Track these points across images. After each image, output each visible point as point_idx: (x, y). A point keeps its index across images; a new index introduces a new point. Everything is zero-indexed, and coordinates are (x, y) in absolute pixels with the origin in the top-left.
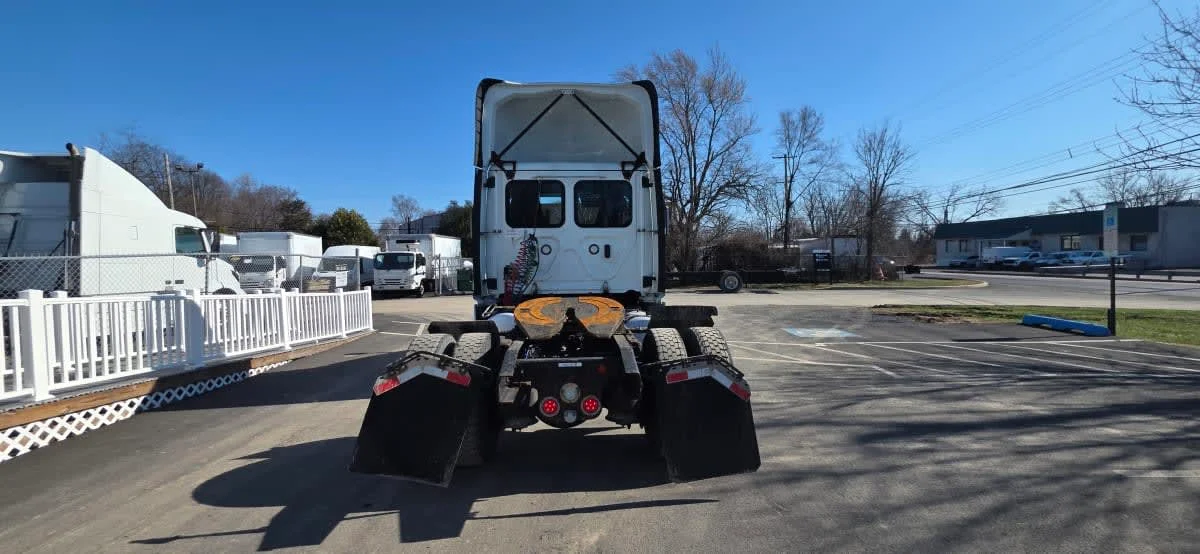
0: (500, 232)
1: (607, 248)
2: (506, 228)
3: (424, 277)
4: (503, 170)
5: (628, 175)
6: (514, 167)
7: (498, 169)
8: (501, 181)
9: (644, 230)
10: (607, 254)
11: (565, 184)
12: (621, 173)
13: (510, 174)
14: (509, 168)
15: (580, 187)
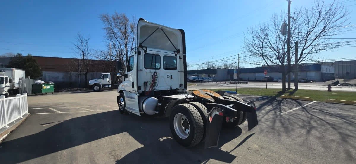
0: (142, 70)
1: (171, 76)
2: (144, 69)
3: (9, 88)
4: (143, 49)
5: (176, 55)
6: (147, 49)
7: (141, 49)
8: (143, 53)
9: (180, 71)
10: (172, 78)
11: (161, 56)
12: (174, 54)
13: (145, 51)
14: (145, 49)
15: (165, 57)
